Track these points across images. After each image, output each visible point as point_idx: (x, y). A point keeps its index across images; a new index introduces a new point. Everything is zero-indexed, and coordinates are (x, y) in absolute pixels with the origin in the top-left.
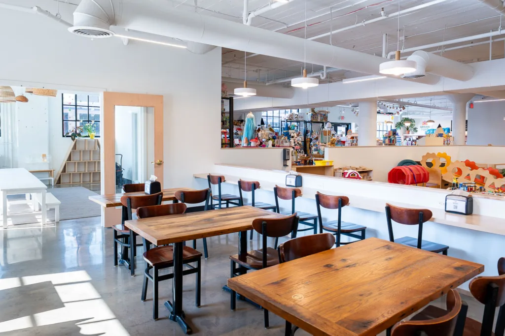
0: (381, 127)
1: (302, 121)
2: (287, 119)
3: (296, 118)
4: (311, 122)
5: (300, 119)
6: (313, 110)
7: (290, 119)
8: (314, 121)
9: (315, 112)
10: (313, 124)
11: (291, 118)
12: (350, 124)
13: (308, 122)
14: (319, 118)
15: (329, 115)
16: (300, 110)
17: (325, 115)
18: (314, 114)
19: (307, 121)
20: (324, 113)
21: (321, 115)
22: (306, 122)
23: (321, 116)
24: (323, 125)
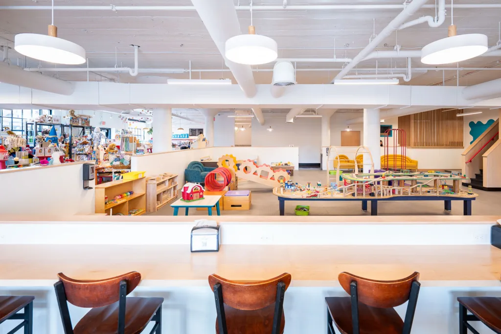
0: (136, 132)
1: (58, 125)
2: (37, 121)
3: (49, 121)
4: (71, 126)
5: (54, 122)
6: (72, 113)
7: (41, 122)
8: (74, 125)
9: (75, 116)
10: (73, 128)
11: (42, 120)
12: (110, 129)
13: (66, 126)
14: (80, 122)
15: (91, 120)
16: (53, 111)
17: (87, 120)
18: (74, 118)
19: (65, 124)
20: (86, 118)
21: (82, 119)
22: (62, 126)
23: (82, 121)
24: (83, 130)
